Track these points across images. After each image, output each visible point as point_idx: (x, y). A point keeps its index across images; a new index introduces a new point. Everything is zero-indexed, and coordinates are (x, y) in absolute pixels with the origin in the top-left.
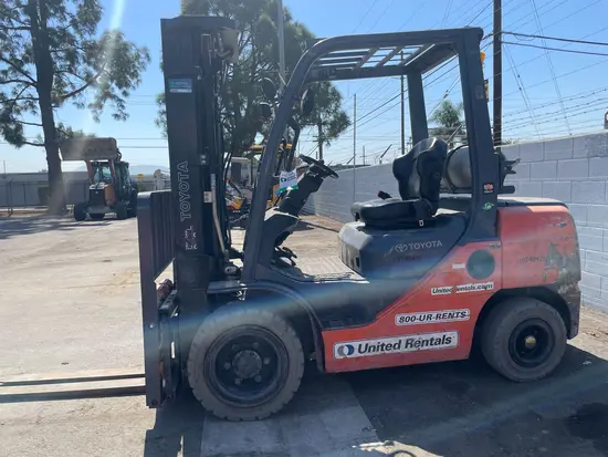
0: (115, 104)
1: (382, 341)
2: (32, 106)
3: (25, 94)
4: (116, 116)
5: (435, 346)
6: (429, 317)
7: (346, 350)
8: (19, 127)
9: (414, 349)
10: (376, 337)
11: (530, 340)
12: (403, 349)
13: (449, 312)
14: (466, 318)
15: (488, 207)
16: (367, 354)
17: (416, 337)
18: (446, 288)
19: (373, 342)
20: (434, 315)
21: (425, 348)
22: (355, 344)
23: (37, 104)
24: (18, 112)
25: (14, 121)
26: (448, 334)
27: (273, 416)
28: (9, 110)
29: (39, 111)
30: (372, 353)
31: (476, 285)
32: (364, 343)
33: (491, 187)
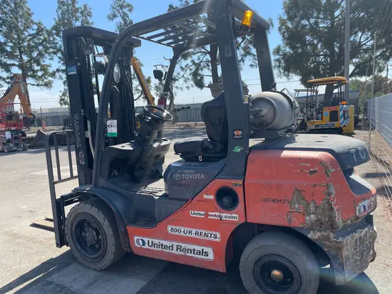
0: (251, 58)
1: (162, 242)
2: (208, 65)
3: (204, 60)
4: (252, 65)
5: (196, 256)
6: (190, 232)
7: (141, 242)
8: (202, 78)
9: (182, 253)
10: (158, 238)
11: (276, 273)
12: (174, 251)
13: (204, 232)
14: (218, 240)
15: (238, 150)
16: (153, 248)
17: (183, 245)
18: (201, 212)
19: (156, 241)
20: (194, 232)
21: (189, 254)
22: (146, 240)
23: (210, 64)
24: (202, 69)
25: (199, 75)
26: (206, 249)
27: (101, 270)
28: (198, 69)
29: (211, 68)
30: (155, 249)
31: (224, 215)
32: (150, 240)
33: (240, 132)
